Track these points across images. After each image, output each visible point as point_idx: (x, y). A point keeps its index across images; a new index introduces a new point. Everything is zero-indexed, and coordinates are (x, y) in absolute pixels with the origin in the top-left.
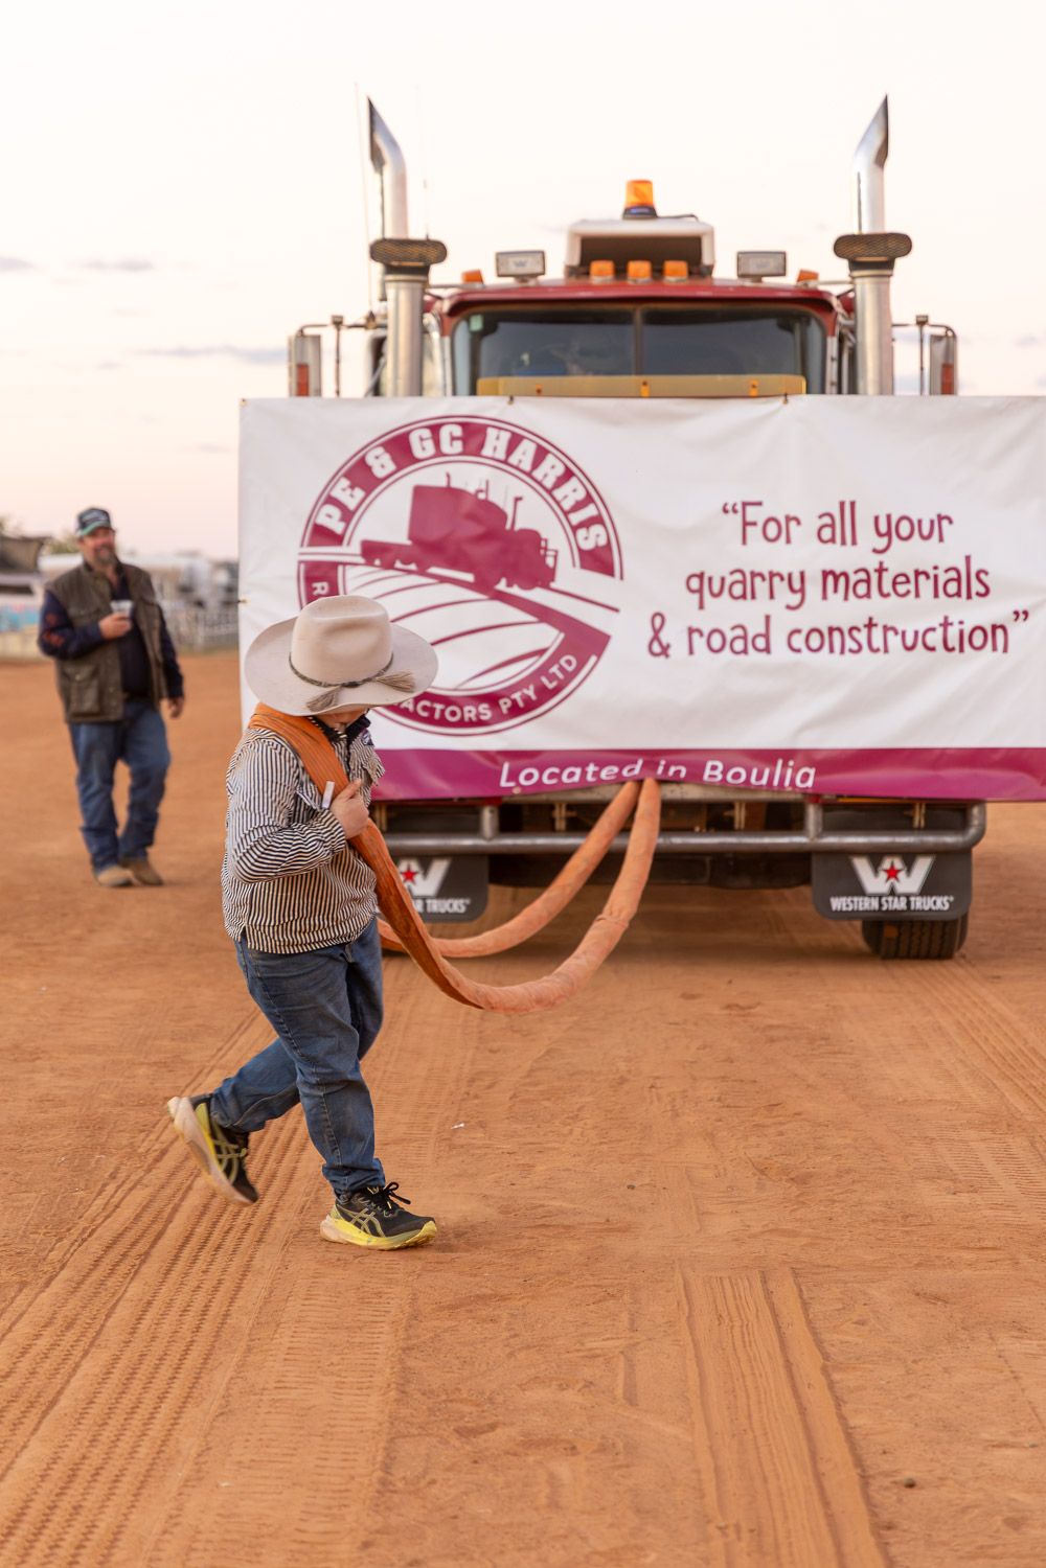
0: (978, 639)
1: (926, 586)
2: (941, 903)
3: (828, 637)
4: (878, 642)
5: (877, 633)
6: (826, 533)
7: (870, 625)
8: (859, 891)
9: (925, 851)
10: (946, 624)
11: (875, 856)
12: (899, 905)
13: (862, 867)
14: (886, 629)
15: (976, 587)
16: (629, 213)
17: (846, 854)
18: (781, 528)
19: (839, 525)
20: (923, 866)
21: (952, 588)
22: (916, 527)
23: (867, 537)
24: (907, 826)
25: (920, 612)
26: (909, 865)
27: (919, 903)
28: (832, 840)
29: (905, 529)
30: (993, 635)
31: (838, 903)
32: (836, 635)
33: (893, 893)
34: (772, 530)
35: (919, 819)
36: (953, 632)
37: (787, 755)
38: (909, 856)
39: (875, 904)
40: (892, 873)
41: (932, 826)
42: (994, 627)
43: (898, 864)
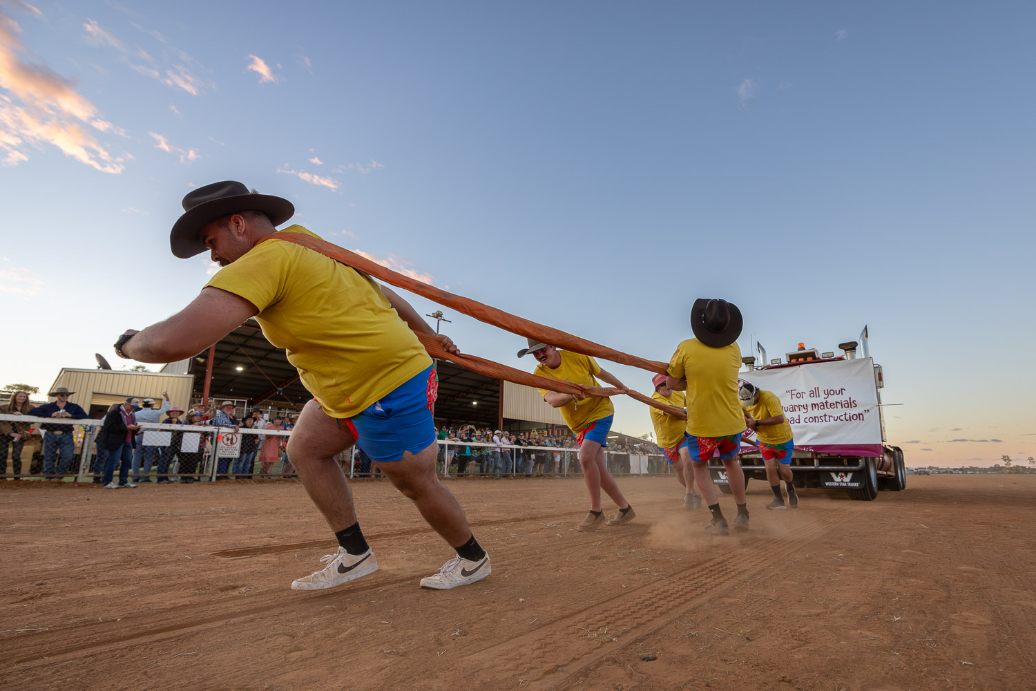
0: (855, 417)
1: (839, 406)
2: (856, 485)
3: (814, 419)
4: (827, 419)
5: (827, 418)
6: (812, 395)
7: (825, 416)
8: (834, 481)
9: (850, 471)
10: (845, 414)
11: (837, 472)
12: (845, 485)
13: (833, 475)
14: (829, 416)
15: (853, 405)
16: (799, 349)
17: (829, 472)
18: (801, 395)
19: (814, 393)
20: (850, 475)
21: (846, 406)
22: (835, 392)
23: (822, 395)
24: (843, 465)
25: (838, 412)
26: (846, 475)
27: (850, 484)
28: (821, 467)
29: (832, 392)
30: (859, 416)
31: (827, 484)
32: (817, 419)
33: (842, 481)
34: (798, 396)
35: (845, 463)
36: (847, 417)
37: (806, 446)
38: (846, 473)
39: (838, 484)
40: (842, 477)
41: (849, 465)
42: (859, 414)
43: (843, 475)
